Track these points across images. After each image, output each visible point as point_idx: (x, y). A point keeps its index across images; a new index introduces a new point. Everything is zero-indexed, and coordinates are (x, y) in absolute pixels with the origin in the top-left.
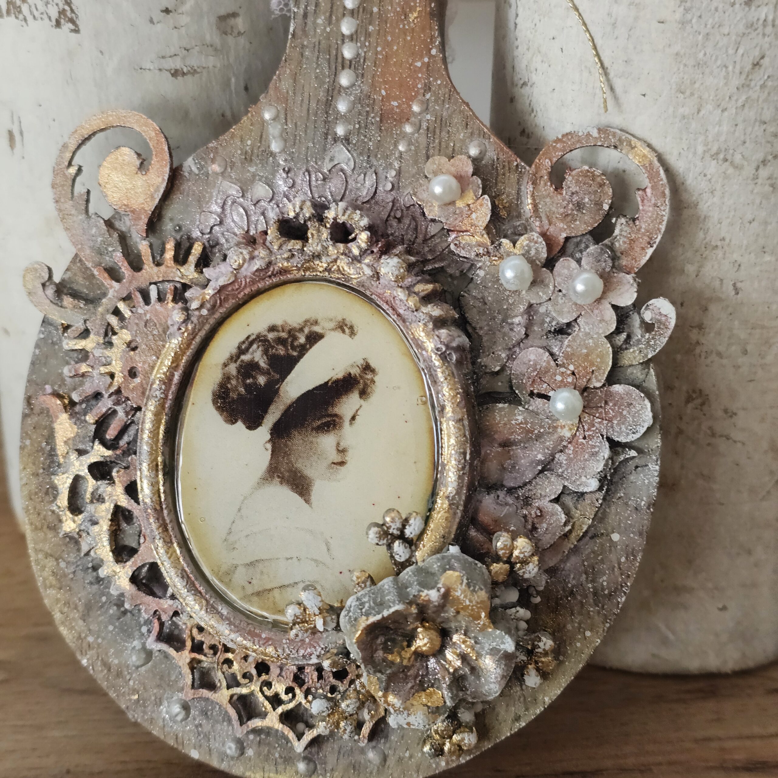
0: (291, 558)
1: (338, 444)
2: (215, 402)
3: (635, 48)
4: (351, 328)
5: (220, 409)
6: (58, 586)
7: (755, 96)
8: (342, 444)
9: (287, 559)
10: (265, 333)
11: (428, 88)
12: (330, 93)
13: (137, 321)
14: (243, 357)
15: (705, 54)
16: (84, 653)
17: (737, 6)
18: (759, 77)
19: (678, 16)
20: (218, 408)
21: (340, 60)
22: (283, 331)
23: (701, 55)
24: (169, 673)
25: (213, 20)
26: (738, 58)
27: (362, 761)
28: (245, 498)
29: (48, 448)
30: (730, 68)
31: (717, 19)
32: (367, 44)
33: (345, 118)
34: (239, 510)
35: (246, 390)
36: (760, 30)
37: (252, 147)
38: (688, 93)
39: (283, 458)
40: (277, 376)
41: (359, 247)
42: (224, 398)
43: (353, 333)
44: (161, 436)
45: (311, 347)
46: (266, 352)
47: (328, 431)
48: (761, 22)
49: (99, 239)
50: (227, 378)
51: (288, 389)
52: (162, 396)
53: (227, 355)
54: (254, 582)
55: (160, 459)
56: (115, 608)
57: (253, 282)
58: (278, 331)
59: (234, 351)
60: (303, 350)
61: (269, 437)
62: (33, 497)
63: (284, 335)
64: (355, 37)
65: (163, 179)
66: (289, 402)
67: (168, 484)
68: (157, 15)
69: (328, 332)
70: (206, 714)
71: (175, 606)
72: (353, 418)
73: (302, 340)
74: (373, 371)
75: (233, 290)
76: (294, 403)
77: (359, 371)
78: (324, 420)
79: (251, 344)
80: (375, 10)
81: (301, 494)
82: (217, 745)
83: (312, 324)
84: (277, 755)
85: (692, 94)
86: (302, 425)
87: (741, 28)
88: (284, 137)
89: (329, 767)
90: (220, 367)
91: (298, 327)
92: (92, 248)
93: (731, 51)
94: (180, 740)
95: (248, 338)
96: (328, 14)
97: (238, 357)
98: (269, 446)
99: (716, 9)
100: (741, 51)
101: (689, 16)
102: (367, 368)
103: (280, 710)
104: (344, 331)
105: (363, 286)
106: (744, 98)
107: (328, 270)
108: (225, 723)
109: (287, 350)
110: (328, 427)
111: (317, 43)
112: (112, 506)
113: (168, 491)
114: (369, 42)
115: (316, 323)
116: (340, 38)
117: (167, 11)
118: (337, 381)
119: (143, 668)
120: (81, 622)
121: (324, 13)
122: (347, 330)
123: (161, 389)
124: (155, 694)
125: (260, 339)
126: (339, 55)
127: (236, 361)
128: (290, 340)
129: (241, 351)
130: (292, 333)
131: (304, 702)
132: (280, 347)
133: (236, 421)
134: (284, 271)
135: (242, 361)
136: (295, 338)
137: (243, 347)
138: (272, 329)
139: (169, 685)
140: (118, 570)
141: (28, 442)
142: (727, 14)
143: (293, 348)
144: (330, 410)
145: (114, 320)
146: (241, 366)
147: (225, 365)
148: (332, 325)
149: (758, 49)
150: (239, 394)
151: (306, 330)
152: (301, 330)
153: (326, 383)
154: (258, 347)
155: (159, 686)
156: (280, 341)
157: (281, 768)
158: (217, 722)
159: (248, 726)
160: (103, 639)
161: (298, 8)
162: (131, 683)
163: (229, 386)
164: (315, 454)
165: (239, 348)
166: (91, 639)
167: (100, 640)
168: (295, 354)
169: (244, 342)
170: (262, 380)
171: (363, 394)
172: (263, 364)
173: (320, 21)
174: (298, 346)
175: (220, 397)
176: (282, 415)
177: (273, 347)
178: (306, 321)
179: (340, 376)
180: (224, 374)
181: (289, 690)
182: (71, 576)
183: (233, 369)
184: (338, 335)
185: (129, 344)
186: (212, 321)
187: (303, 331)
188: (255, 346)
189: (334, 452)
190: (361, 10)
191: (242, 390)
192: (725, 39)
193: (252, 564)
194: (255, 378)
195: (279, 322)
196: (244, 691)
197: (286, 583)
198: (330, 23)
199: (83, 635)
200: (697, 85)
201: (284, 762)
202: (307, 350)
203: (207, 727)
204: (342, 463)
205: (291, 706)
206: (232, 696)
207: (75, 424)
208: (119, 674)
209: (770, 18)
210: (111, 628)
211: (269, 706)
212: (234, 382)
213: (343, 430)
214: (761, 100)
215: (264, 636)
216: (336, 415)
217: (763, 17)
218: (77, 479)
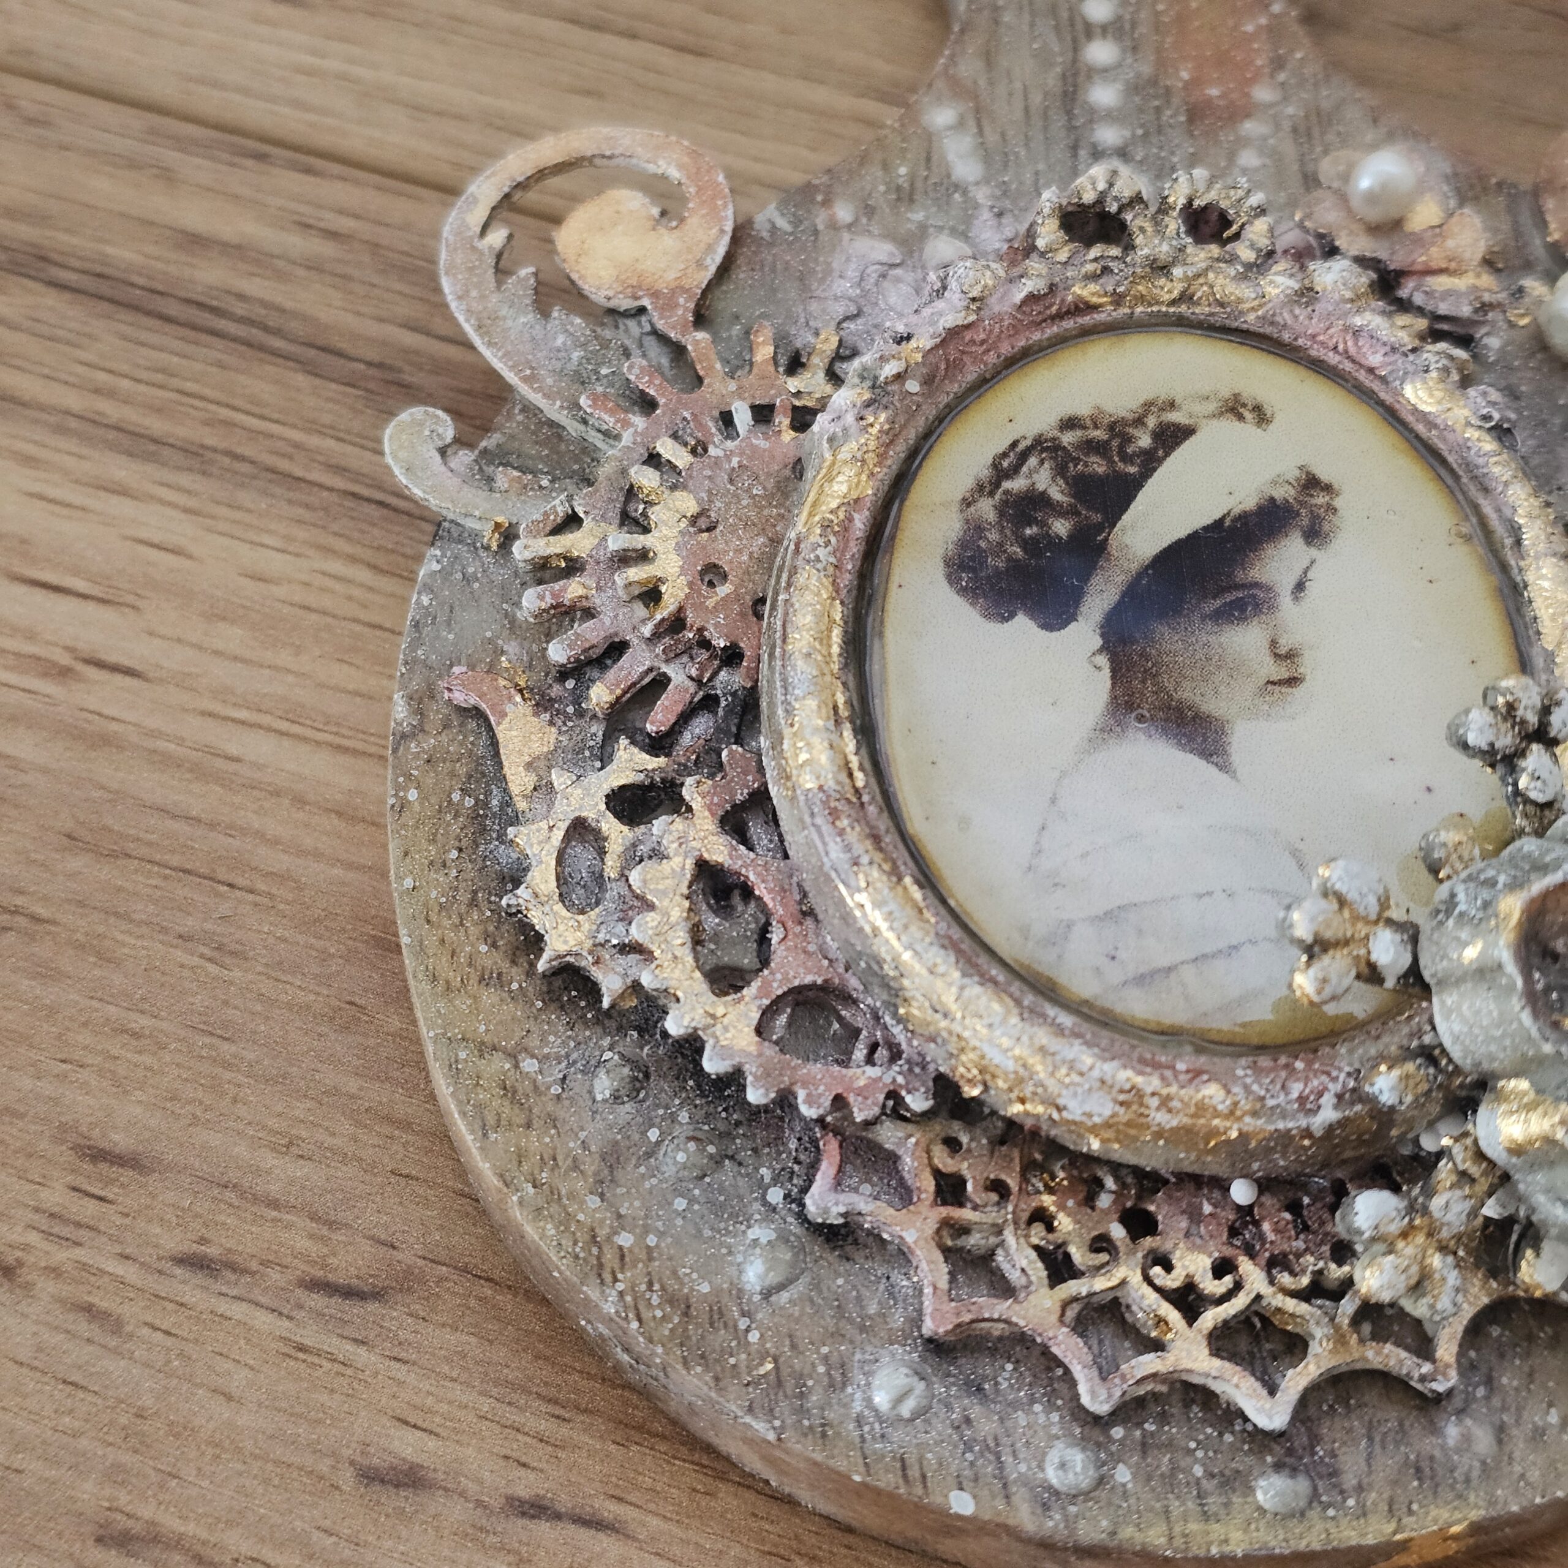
0: (1210, 894)
1: (1274, 643)
2: (952, 579)
4: (1258, 409)
5: (970, 592)
6: (520, 1119)
8: (1282, 641)
9: (1200, 896)
10: (1056, 433)
11: (1278, 63)
12: (1070, 80)
13: (708, 472)
14: (1007, 485)
16: (608, 1277)
20: (963, 591)
22: (1096, 427)
24: (859, 1299)
27: (1437, 1453)
28: (1063, 774)
29: (469, 802)
33: (1111, 116)
34: (1053, 801)
35: (1025, 549)
37: (912, 178)
39: (1144, 682)
40: (1097, 518)
41: (1252, 246)
42: (973, 570)
43: (1262, 416)
45: (1167, 454)
46: (1060, 470)
47: (1243, 619)
50: (976, 529)
51: (1127, 540)
52: (832, 560)
53: (969, 483)
54: (1122, 955)
55: (841, 699)
56: (692, 1146)
57: (1016, 329)
58: (1084, 428)
59: (985, 473)
60: (1150, 462)
61: (1098, 642)
62: (434, 918)
63: (1099, 434)
65: (722, 231)
66: (1134, 567)
67: (864, 751)
69: (1204, 421)
70: (980, 1389)
72: (1300, 587)
73: (1145, 441)
74: (1328, 488)
75: (973, 342)
76: (1147, 567)
77: (1292, 492)
78: (1229, 597)
79: (1024, 457)
81: (1207, 754)
82: (1023, 1468)
83: (1162, 410)
84: (1198, 1471)
86: (1177, 612)
88: (983, 155)
89: (1349, 1481)
90: (955, 508)
91: (1130, 416)
92: (560, 373)
94: (914, 1473)
95: (1014, 444)
97: (997, 485)
98: (1103, 661)
102: (1311, 483)
103: (1210, 1318)
104: (1241, 417)
105: (1272, 323)
107: (1185, 297)
108: (1037, 1408)
109: (1110, 461)
110: (1243, 610)
112: (690, 864)
113: (868, 765)
115: (1172, 405)
118: (1244, 517)
119: (785, 1296)
120: (594, 1201)
122: (1248, 415)
123: (828, 543)
124: (826, 1359)
127: (991, 494)
128: (1115, 443)
129: (1001, 472)
130: (1119, 430)
132: (1093, 459)
133: (1012, 615)
134: (1083, 307)
135: (1006, 492)
136: (1128, 439)
137: (1005, 464)
138: (1070, 423)
139: (863, 1329)
140: (720, 1011)
141: (413, 795)
143: (1126, 458)
144: (1240, 576)
145: (647, 479)
146: (1005, 503)
147: (967, 503)
148: (1212, 407)
150: (1010, 559)
151: (1151, 422)
152: (1139, 421)
153: (1221, 520)
154: (1042, 462)
155: (837, 1335)
156: (1091, 446)
157: (1214, 1502)
158: (1015, 1405)
159: (1123, 1378)
160: (661, 1235)
162: (754, 1337)
163: (983, 544)
164: (1219, 667)
165: (996, 465)
166: (625, 1240)
167: (652, 1240)
168: (1132, 470)
169: (1005, 455)
170: (1061, 527)
171: (1314, 535)
172: (1057, 494)
174: (1134, 454)
175: (962, 567)
176: (1124, 595)
177: (1076, 461)
178: (1148, 405)
179: (1250, 503)
180: (967, 521)
181: (1222, 1268)
182: (556, 1090)
183: (986, 509)
184: (1229, 426)
185: (694, 520)
186: (930, 411)
187: (1144, 424)
188: (1033, 461)
189: (1269, 660)
191: (1017, 551)
193: (1109, 916)
194: (1043, 524)
195: (1083, 410)
196: (1100, 1284)
197: (1208, 950)
199: (602, 1233)
201: (1222, 1485)
202: (1160, 461)
203: (986, 1425)
204: (1293, 681)
205: (1240, 1302)
206: (1065, 1305)
207: (551, 723)
208: (717, 1316)
210: (680, 1204)
211: (1173, 1316)
212: (993, 536)
213: (1281, 614)
216: (1256, 585)
218: (580, 829)
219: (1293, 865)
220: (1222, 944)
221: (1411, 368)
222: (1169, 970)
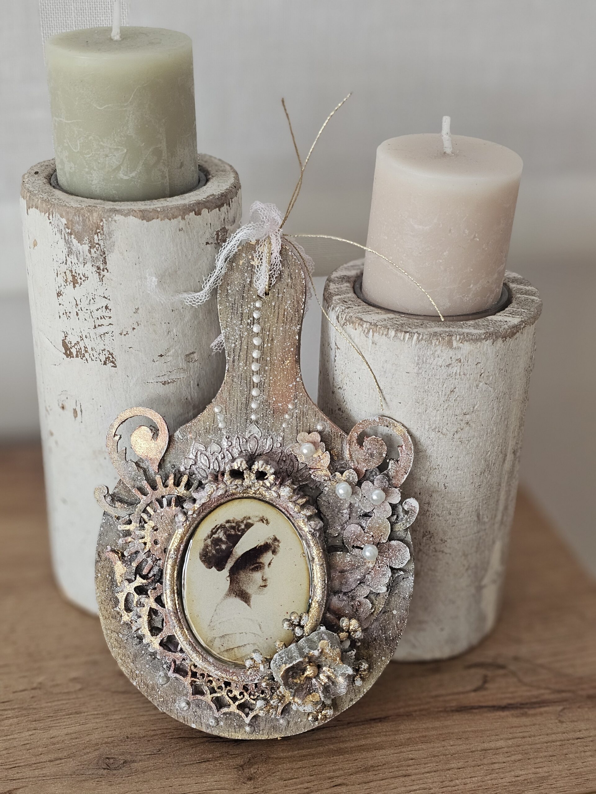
0: (242, 633)
1: (263, 577)
2: (201, 558)
3: (395, 383)
4: (267, 520)
5: (204, 561)
6: (119, 646)
7: (452, 404)
8: (264, 577)
9: (240, 633)
10: (225, 524)
11: (296, 397)
12: (248, 399)
13: (157, 516)
14: (214, 536)
15: (428, 387)
16: (134, 679)
17: (443, 367)
18: (453, 397)
19: (415, 371)
20: (202, 561)
21: (252, 383)
22: (233, 523)
23: (427, 387)
24: (179, 687)
25: (183, 357)
26: (444, 389)
27: (277, 725)
28: (218, 605)
29: (110, 578)
30: (440, 393)
31: (433, 372)
32: (265, 375)
33: (256, 412)
34: (215, 610)
35: (215, 551)
36: (454, 377)
37: (210, 425)
38: (421, 403)
39: (236, 584)
40: (231, 545)
41: (269, 482)
42: (205, 556)
43: (268, 523)
44: (175, 576)
45: (247, 530)
46: (225, 533)
47: (257, 571)
48: (454, 374)
49: (133, 473)
50: (206, 546)
51: (237, 551)
52: (175, 557)
53: (206, 535)
54: (224, 645)
55: (175, 588)
56: (150, 656)
57: (218, 500)
58: (231, 523)
59: (210, 533)
60: (243, 532)
61: (228, 574)
62: (103, 602)
63: (234, 524)
64: (259, 372)
65: (165, 443)
66: (237, 557)
67: (179, 600)
68: (156, 358)
69: (255, 523)
70: (199, 706)
71: (183, 656)
72: (270, 564)
73: (243, 527)
74: (278, 541)
75: (208, 504)
76: (240, 557)
77: (271, 541)
78: (255, 565)
79: (218, 529)
80: (268, 359)
81: (246, 602)
82: (205, 721)
83: (247, 519)
84: (235, 724)
85: (423, 404)
86: (245, 568)
87: (445, 376)
88: (225, 421)
89: (261, 728)
90: (203, 541)
91: (241, 520)
92: (130, 477)
93: (440, 386)
94: (186, 720)
95: (216, 526)
96: (245, 361)
97: (212, 536)
98: (229, 579)
99: (433, 368)
100: (445, 386)
101: (420, 371)
102: (275, 539)
103: (237, 703)
104: (263, 522)
105: (272, 501)
106: (447, 405)
107: (255, 493)
108: (208, 710)
109: (235, 531)
110: (258, 569)
111: (240, 375)
112: (149, 608)
113: (180, 603)
114: (266, 374)
115: (249, 518)
116: (251, 372)
117: (161, 356)
118: (261, 546)
119: (165, 685)
120: (132, 664)
121: (243, 360)
122: (265, 522)
123: (174, 554)
124: (172, 698)
125: (222, 527)
126: (252, 380)
127: (210, 538)
128: (237, 527)
129: (213, 533)
130: (238, 524)
131: (249, 699)
132: (232, 530)
133: (212, 567)
134: (233, 494)
135: (213, 538)
136: (240, 526)
137: (214, 531)
138: (228, 522)
139: (179, 693)
140: (153, 640)
141: (99, 575)
142: (438, 370)
143: (239, 531)
144: (258, 560)
145: (145, 516)
146: (213, 540)
147: (205, 540)
148: (258, 519)
149: (453, 385)
150: (213, 554)
151: (245, 522)
152: (242, 522)
153: (256, 547)
154: (221, 531)
155: (174, 694)
156: (233, 528)
157: (237, 730)
158: (204, 709)
159: (221, 712)
160: (144, 672)
161: (230, 357)
162: (159, 693)
163: (208, 550)
164: (251, 582)
165: (212, 531)
166: (137, 672)
167: (142, 673)
168: (240, 533)
169: (214, 529)
170: (224, 547)
171: (274, 552)
172: (224, 539)
173: (241, 364)
174: (241, 530)
175: (203, 556)
176: (235, 563)
177: (228, 531)
178: (245, 518)
179: (262, 544)
180: (205, 544)
181: (241, 694)
182: (125, 641)
183: (209, 542)
184: (261, 523)
185: (153, 528)
186: (198, 519)
187: (243, 522)
188: (219, 530)
189: (261, 581)
190: (261, 359)
191: (214, 552)
192: (438, 381)
193: (223, 636)
194: (220, 546)
195: (231, 519)
196: (219, 695)
197: (240, 645)
198: (246, 365)
199: (133, 670)
200: (425, 400)
201: (239, 727)
202: (246, 532)
203: (199, 712)
204: (265, 586)
205: (242, 701)
206: (212, 698)
207: (125, 566)
208: (153, 688)
209: (458, 372)
210: (147, 666)
211: (231, 702)
212: (210, 548)
213: (265, 570)
214: (455, 406)
215: (231, 671)
216: (261, 563)
217: (455, 372)
218: (128, 594)
219: (259, 627)
220: (243, 644)
221: (298, 517)
222: (233, 649)
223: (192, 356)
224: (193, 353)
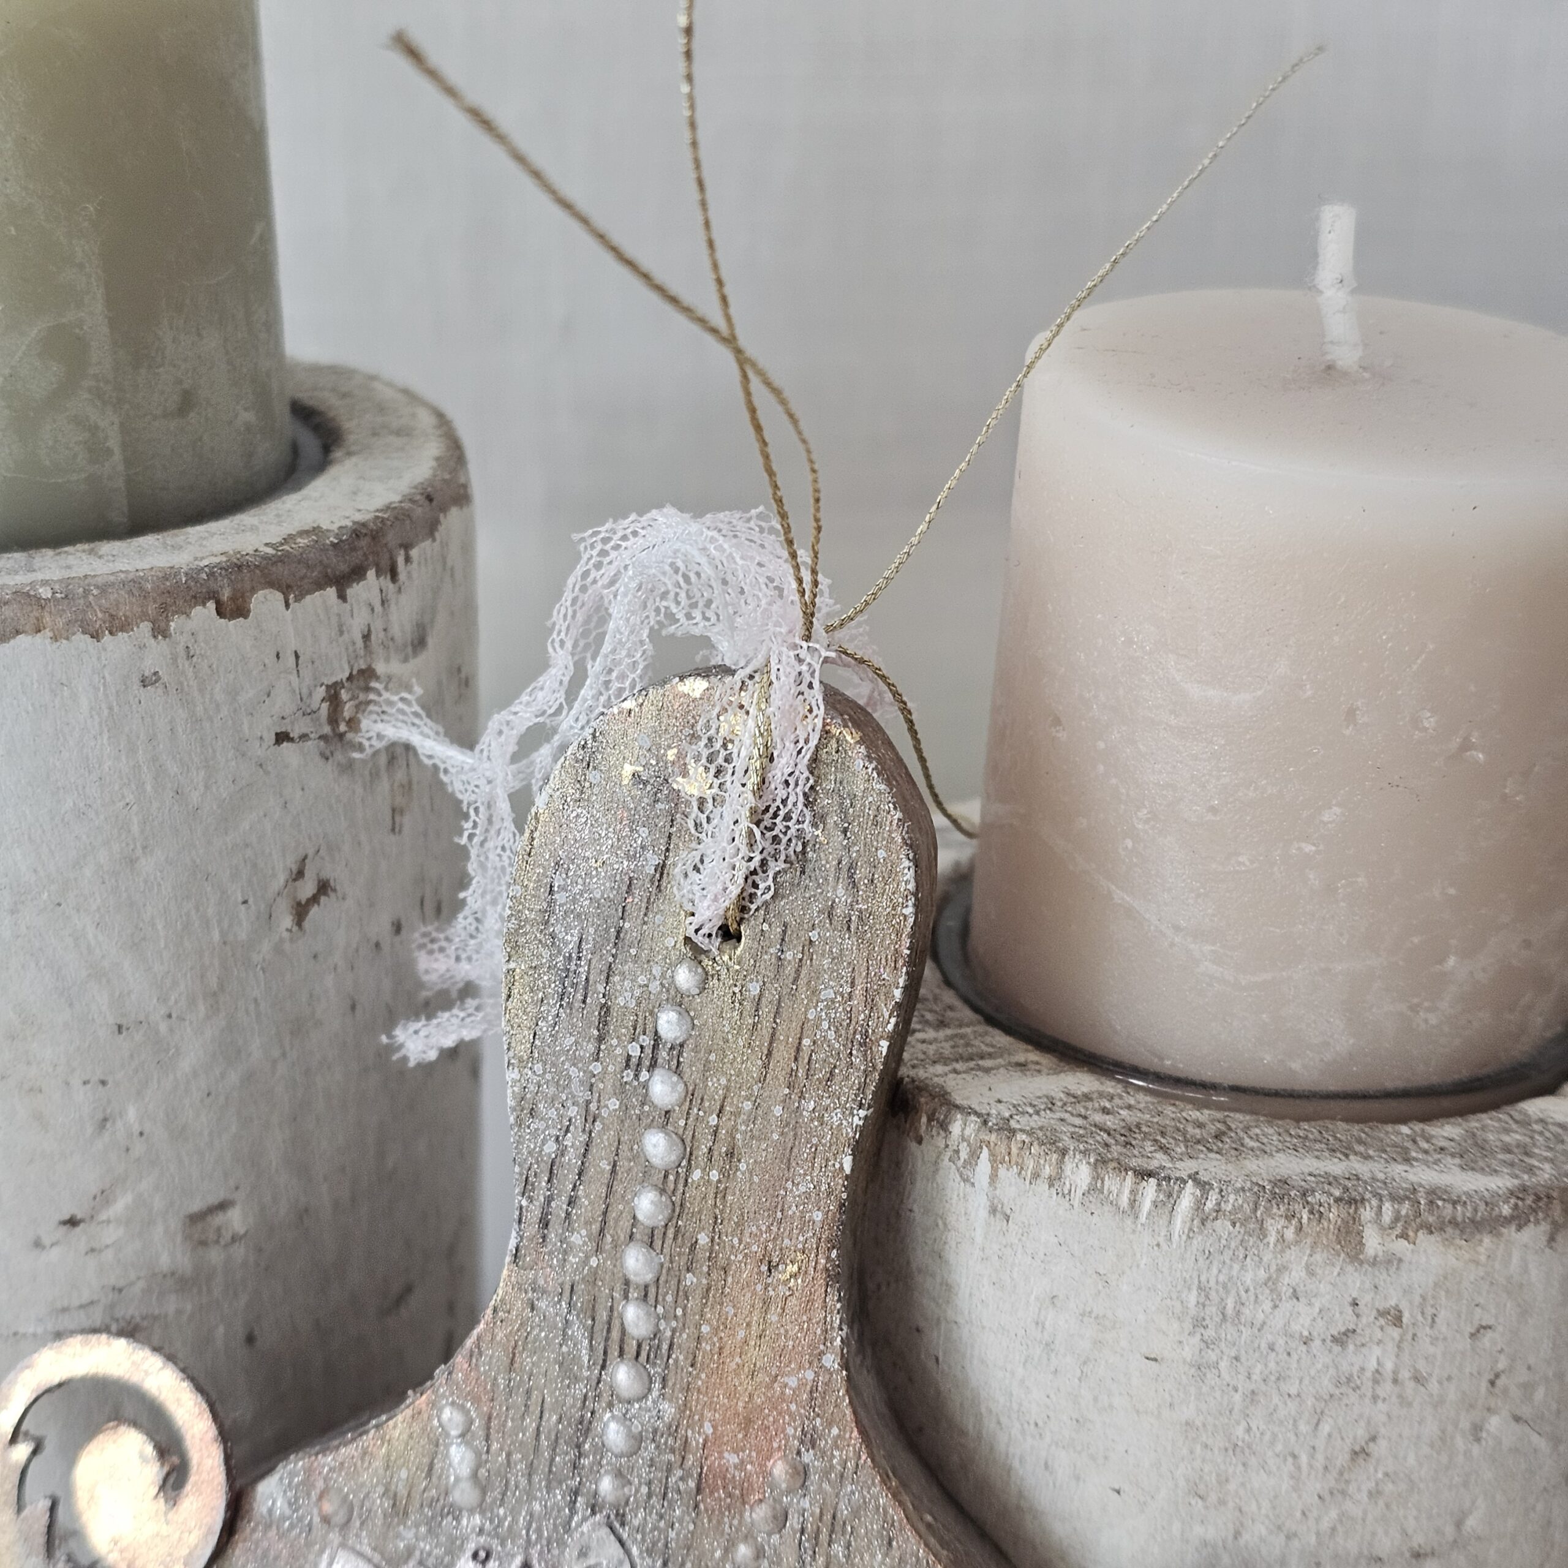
15: (1249, 1430)
17: (1317, 1342)
23: (1240, 1431)
26: (1320, 1443)
30: (1304, 1459)
31: (1272, 1365)
36: (1367, 1388)
38: (1213, 1498)
48: (1368, 1374)
68: (49, 1232)
85: (1222, 1502)
87: (1326, 1384)
93: (1303, 1428)
99: (1271, 1348)
100: (1326, 1428)
101: (1212, 1356)
106: (1334, 1514)
117: (72, 1222)
142: (1295, 1357)
149: (1362, 1424)
192: (1292, 1406)
209: (1389, 1366)
217: (1372, 1364)
223: (219, 1219)
224: (223, 1206)
